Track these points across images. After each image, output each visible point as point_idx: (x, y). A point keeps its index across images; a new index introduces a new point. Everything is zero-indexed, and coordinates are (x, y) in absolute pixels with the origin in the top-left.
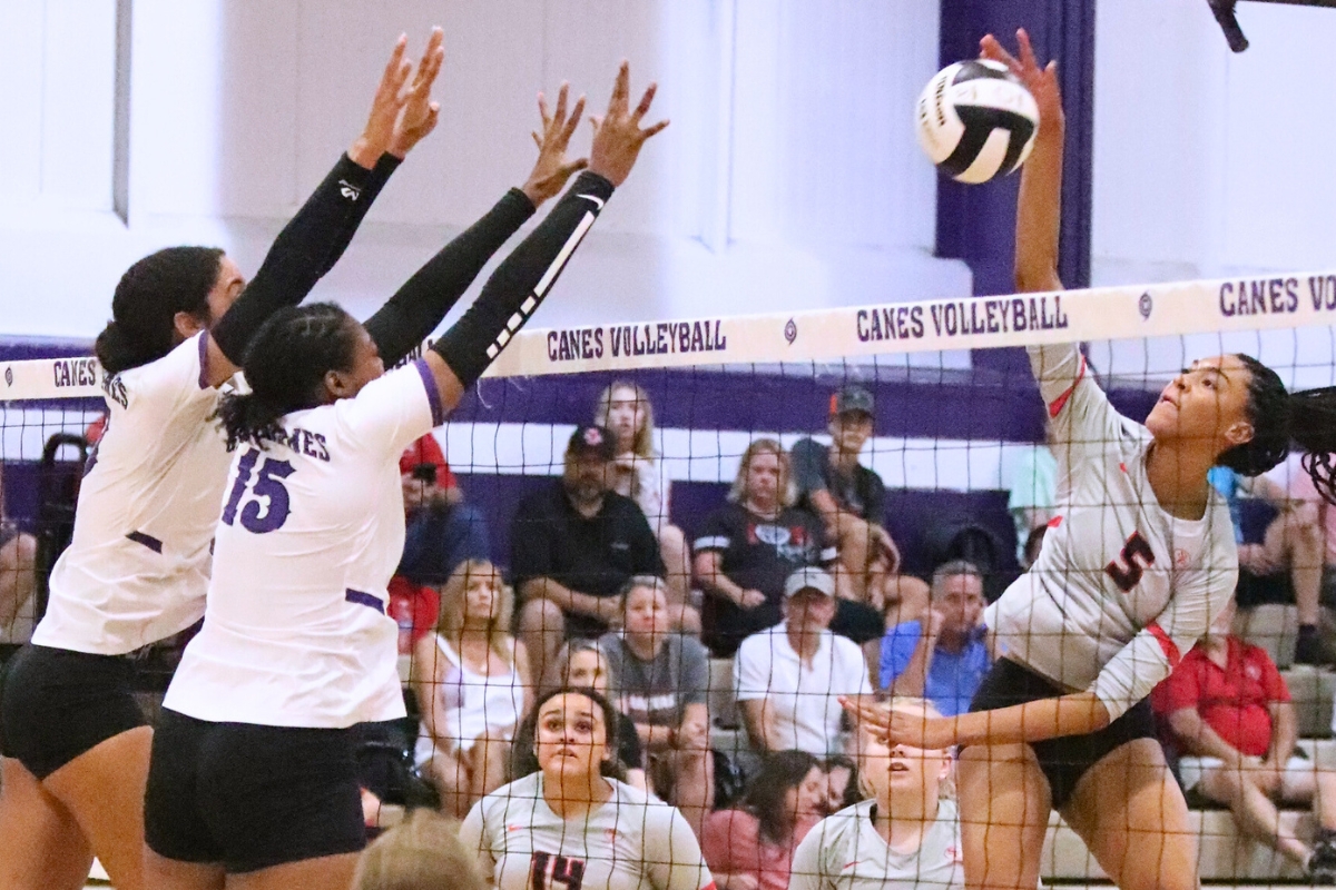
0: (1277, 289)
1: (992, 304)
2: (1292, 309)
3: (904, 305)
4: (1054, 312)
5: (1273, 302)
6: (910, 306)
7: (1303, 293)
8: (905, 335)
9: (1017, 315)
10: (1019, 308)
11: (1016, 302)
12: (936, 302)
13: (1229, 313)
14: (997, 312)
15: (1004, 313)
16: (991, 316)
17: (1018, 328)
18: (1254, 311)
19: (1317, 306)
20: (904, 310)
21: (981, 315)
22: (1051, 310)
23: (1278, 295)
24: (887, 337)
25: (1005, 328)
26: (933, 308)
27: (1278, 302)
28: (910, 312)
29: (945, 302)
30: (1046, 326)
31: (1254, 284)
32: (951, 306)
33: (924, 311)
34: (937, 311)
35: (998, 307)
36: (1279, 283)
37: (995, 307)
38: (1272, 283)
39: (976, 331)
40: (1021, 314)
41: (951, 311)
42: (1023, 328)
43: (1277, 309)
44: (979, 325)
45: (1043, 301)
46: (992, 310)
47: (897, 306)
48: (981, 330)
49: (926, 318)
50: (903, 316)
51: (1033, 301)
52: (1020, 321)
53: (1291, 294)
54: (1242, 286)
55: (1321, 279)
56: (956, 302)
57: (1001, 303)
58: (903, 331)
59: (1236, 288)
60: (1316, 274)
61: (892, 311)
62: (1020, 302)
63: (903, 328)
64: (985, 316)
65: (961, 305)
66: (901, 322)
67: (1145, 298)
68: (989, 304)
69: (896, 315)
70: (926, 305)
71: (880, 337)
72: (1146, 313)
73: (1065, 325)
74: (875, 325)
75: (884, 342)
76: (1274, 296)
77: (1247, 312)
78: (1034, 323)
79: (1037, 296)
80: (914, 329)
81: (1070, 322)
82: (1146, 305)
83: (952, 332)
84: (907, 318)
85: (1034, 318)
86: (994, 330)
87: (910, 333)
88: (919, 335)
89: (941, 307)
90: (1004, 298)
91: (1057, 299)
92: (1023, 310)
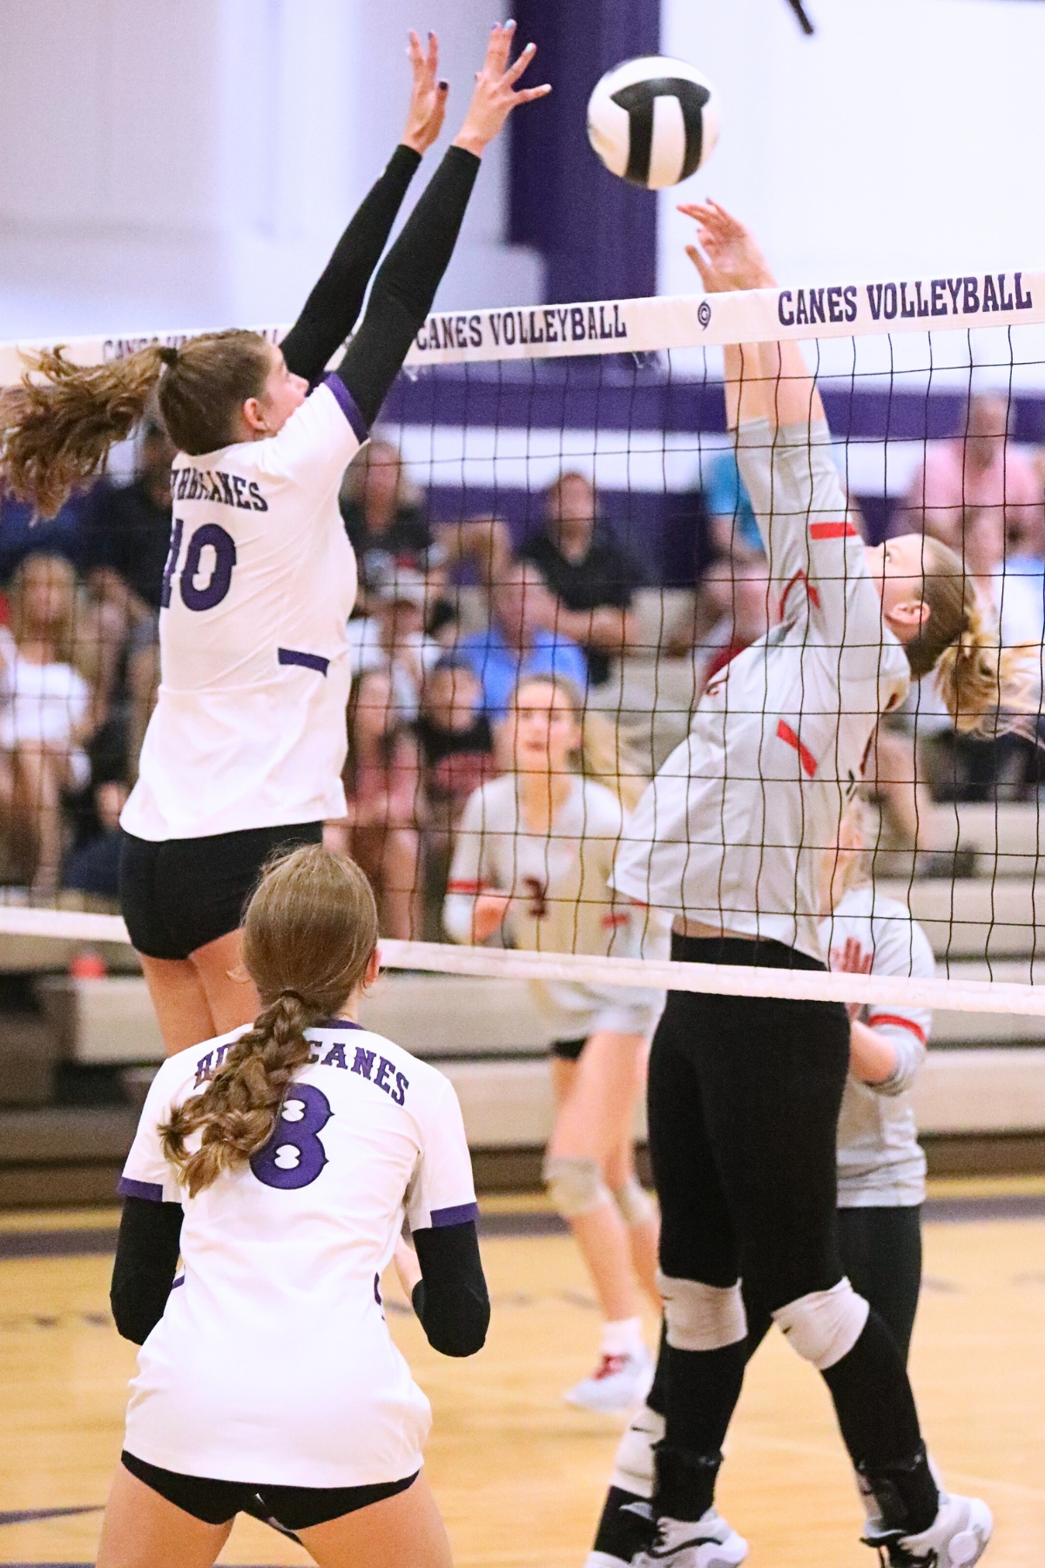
0: (835, 297)
1: (551, 313)
2: (851, 318)
3: (462, 314)
4: (613, 322)
5: (832, 311)
6: (469, 314)
7: (862, 301)
8: (463, 344)
9: (575, 324)
10: (578, 317)
11: (575, 311)
12: (494, 311)
13: (789, 322)
14: (556, 322)
15: (563, 322)
16: (549, 325)
17: (576, 337)
18: (813, 321)
19: (876, 316)
20: (463, 319)
21: (540, 323)
22: (609, 318)
23: (837, 304)
24: (446, 346)
25: (564, 339)
26: (492, 317)
27: (837, 311)
28: (468, 321)
29: (504, 311)
30: (604, 335)
31: (812, 293)
32: (510, 315)
33: (482, 320)
34: (496, 320)
35: (556, 315)
36: (838, 291)
37: (553, 317)
38: (831, 291)
39: (534, 340)
40: (580, 323)
41: (509, 321)
42: (581, 337)
43: (834, 318)
44: (537, 335)
45: (602, 309)
46: (550, 319)
47: (455, 314)
48: (540, 339)
49: (485, 328)
50: (461, 325)
51: (591, 310)
52: (579, 330)
53: (848, 302)
54: (801, 293)
55: (879, 287)
56: (514, 310)
57: (559, 312)
58: (461, 340)
59: (795, 297)
60: (875, 283)
61: (450, 320)
62: (579, 311)
63: (461, 337)
64: (544, 326)
65: (520, 314)
66: (459, 331)
67: (704, 307)
68: (547, 313)
69: (454, 324)
70: (484, 313)
71: (438, 346)
72: (704, 323)
73: (623, 334)
74: (433, 334)
75: (441, 351)
76: (832, 304)
77: (806, 322)
78: (593, 332)
79: (596, 305)
80: (472, 339)
81: (628, 331)
82: (704, 314)
83: (510, 342)
84: (466, 328)
85: (592, 327)
86: (553, 339)
87: (469, 342)
88: (477, 344)
89: (499, 316)
90: (562, 307)
91: (616, 308)
92: (582, 319)
